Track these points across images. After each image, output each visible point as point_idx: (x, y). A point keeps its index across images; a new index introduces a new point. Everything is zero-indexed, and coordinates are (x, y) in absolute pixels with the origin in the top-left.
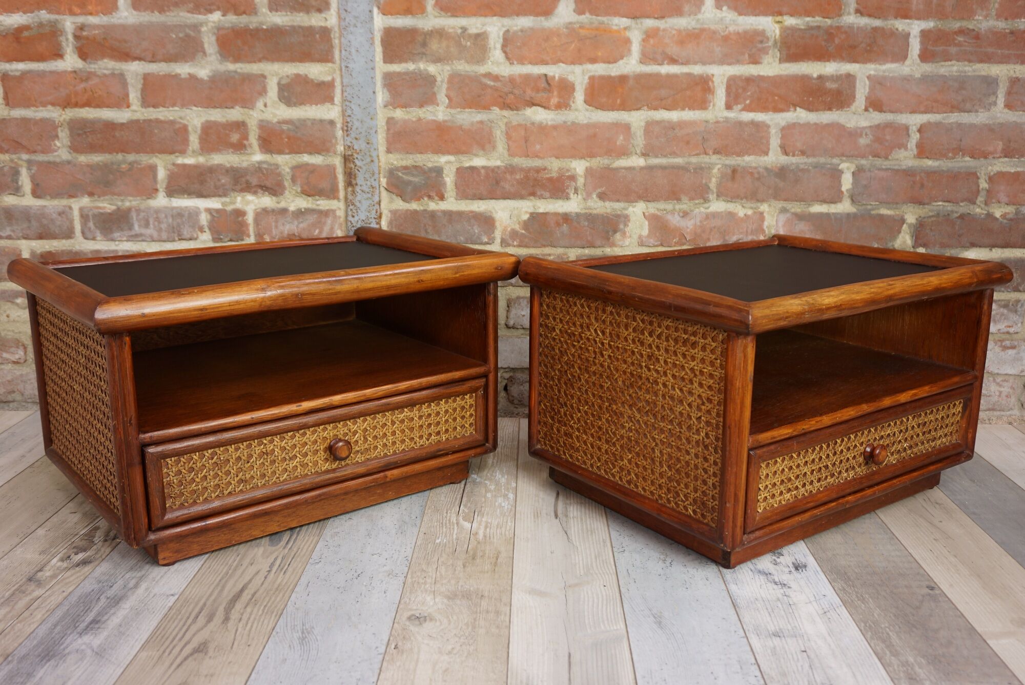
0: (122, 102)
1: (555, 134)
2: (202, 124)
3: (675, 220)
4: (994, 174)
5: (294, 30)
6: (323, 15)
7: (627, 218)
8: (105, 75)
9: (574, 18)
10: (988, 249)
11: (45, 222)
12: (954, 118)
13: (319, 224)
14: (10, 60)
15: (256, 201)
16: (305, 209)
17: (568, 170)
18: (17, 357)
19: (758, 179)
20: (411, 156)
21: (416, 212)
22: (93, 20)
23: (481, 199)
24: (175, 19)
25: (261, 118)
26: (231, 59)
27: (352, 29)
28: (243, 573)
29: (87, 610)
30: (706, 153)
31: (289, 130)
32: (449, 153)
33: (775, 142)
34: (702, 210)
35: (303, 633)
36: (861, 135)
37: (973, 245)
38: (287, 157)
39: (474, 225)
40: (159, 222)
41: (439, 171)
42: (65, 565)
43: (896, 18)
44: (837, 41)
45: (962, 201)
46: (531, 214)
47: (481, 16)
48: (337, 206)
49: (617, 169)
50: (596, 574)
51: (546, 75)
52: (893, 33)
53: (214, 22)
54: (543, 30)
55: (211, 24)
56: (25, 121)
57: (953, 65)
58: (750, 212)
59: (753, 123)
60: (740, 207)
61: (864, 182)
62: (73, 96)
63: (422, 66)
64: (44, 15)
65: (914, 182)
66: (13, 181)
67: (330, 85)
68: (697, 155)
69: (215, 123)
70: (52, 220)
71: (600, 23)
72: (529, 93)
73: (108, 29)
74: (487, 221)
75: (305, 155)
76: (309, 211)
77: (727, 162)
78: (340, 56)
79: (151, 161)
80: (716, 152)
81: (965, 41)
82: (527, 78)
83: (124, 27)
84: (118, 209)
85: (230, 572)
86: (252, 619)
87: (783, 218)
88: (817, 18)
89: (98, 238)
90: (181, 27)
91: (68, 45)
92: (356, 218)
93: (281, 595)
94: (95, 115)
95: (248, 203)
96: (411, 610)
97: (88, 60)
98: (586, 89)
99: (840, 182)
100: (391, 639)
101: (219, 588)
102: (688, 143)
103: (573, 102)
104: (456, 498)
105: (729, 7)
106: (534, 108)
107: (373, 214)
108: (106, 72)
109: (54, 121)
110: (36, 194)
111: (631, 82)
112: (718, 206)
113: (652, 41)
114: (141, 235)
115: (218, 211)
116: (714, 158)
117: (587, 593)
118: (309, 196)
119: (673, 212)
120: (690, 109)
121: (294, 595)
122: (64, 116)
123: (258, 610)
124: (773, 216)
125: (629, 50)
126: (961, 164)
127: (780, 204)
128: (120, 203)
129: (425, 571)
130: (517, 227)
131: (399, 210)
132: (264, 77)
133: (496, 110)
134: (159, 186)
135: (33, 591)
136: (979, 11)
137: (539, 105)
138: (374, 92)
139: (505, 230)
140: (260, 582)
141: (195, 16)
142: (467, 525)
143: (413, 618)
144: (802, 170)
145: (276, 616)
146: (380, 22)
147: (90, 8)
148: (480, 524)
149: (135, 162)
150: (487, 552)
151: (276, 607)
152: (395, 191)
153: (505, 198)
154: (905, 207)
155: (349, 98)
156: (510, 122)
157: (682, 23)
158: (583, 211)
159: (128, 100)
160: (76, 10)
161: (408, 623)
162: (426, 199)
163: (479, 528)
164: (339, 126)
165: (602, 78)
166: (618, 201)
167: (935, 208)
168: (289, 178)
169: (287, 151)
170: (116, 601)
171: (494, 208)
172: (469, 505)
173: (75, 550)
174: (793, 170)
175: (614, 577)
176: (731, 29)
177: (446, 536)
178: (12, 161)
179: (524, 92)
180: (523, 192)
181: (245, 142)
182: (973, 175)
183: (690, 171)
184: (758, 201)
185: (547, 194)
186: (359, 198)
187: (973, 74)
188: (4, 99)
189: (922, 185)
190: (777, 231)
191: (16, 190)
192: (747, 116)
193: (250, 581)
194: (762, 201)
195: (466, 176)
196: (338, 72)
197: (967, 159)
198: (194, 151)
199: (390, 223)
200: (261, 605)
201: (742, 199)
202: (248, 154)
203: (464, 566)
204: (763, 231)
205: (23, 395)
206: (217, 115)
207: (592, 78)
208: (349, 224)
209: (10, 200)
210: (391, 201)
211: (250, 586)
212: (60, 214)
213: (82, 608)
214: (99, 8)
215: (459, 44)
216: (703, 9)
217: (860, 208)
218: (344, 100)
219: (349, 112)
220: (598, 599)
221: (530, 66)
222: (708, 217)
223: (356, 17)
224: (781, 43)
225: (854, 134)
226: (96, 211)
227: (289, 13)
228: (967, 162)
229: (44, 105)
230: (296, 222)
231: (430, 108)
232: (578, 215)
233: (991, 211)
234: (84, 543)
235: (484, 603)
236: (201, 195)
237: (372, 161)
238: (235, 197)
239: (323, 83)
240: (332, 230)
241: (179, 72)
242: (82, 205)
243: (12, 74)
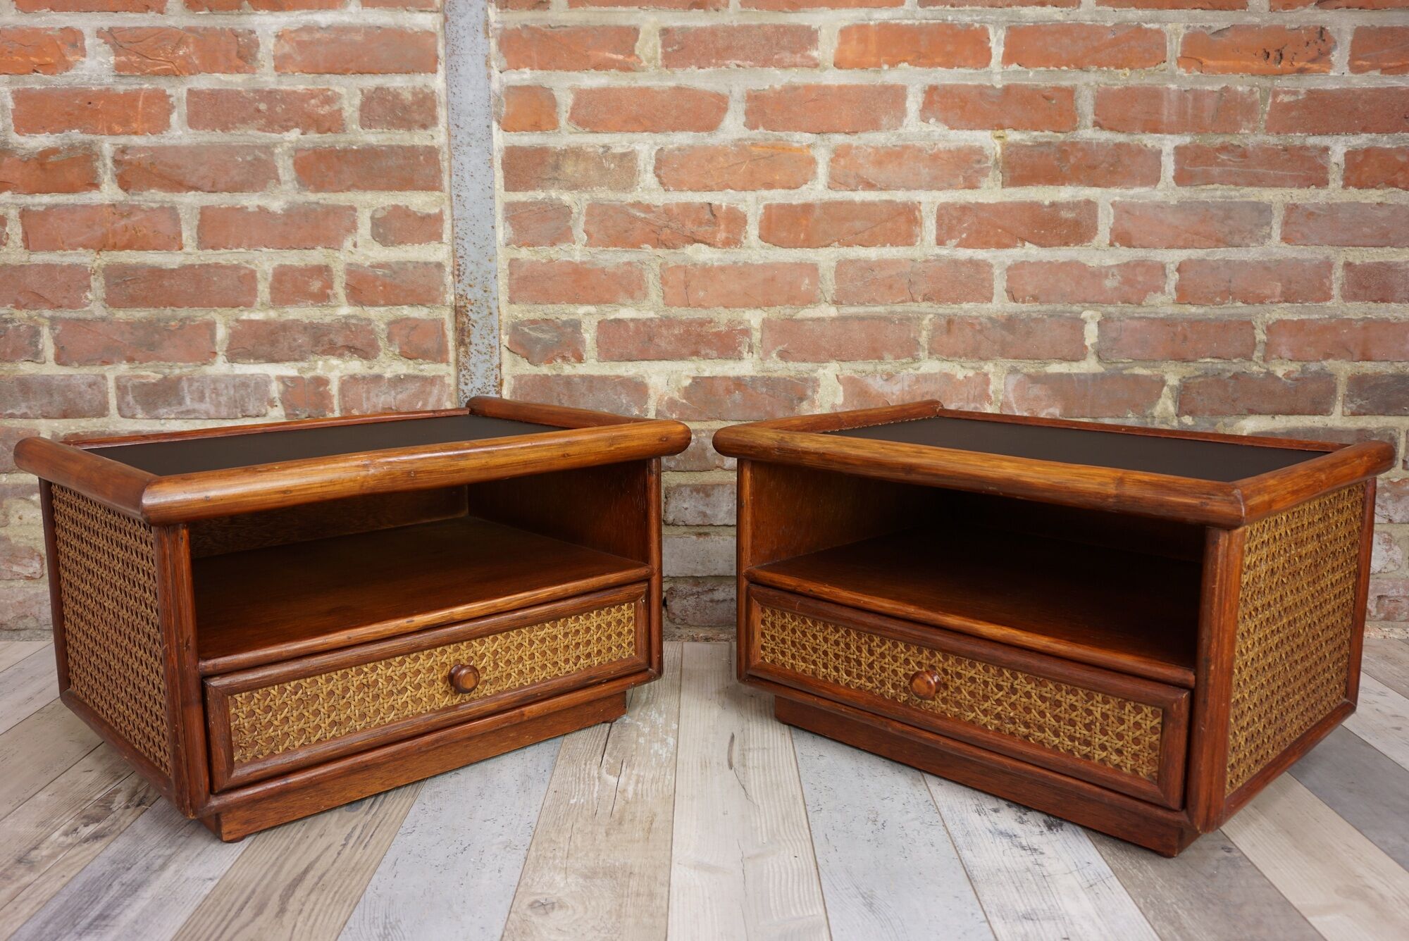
0: (174, 242)
1: (723, 277)
2: (274, 269)
3: (877, 385)
4: (1274, 323)
5: (393, 150)
6: (429, 132)
7: (816, 382)
8: (152, 209)
9: (746, 133)
10: (1269, 417)
11: (71, 395)
12: (1220, 254)
13: (423, 394)
14: (32, 192)
15: (342, 366)
16: (405, 375)
17: (740, 323)
18: (31, 570)
19: (981, 331)
20: (540, 307)
21: (546, 377)
22: (137, 140)
23: (629, 360)
24: (242, 138)
25: (348, 261)
26: (312, 187)
27: (465, 148)
28: (308, 848)
29: (94, 901)
30: (913, 300)
31: (384, 275)
32: (588, 303)
33: (1000, 285)
34: (911, 371)
35: (385, 928)
36: (1106, 276)
37: (1252, 412)
38: (382, 309)
39: (621, 394)
40: (218, 394)
41: (576, 325)
42: (69, 840)
43: (1144, 132)
44: (1072, 160)
45: (1235, 358)
46: (694, 378)
47: (628, 131)
48: (446, 370)
49: (802, 321)
50: (784, 841)
51: (710, 204)
52: (1141, 151)
53: (290, 142)
54: (706, 148)
55: (287, 145)
56: (49, 267)
57: (1216, 190)
58: (971, 374)
59: (971, 262)
60: (959, 367)
61: (1114, 335)
62: (110, 236)
63: (553, 194)
64: (76, 136)
65: (1175, 334)
66: (31, 343)
67: (437, 219)
68: (903, 302)
69: (291, 268)
70: (80, 393)
71: (777, 140)
72: (690, 227)
73: (157, 151)
74: (638, 388)
75: (405, 307)
76: (409, 378)
77: (941, 311)
78: (450, 182)
79: (208, 317)
80: (927, 298)
81: (1230, 160)
82: (687, 208)
83: (177, 149)
84: (165, 378)
85: (292, 847)
86: (316, 911)
87: (1013, 380)
88: (1047, 133)
89: (139, 416)
90: (250, 148)
91: (105, 173)
92: (470, 386)
93: (358, 877)
94: (139, 260)
95: (332, 368)
96: (534, 894)
97: (131, 191)
98: (761, 222)
99: (1083, 334)
100: (506, 934)
101: (275, 869)
102: (890, 287)
103: (745, 238)
104: (598, 745)
105: (937, 120)
106: (696, 245)
107: (492, 382)
108: (154, 205)
109: (86, 268)
110: (60, 360)
111: (818, 212)
112: (930, 366)
113: (842, 162)
114: (194, 411)
115: (293, 379)
116: (925, 306)
117: (773, 866)
118: (410, 359)
119: (874, 374)
120: (892, 245)
121: (375, 877)
122: (98, 261)
123: (326, 899)
124: (1000, 378)
125: (815, 173)
126: (1232, 311)
127: (1009, 363)
128: (167, 371)
129: (554, 842)
130: (676, 396)
131: (525, 375)
132: (355, 209)
133: (648, 248)
134: (217, 349)
135: (22, 876)
136: (1245, 123)
137: (702, 242)
138: (493, 227)
139: (660, 399)
140: (331, 861)
141: (268, 134)
142: (612, 780)
143: (537, 905)
144: (1036, 320)
145: (350, 905)
146: (500, 140)
147: (134, 125)
148: (629, 778)
149: (188, 318)
150: (638, 814)
151: (350, 893)
152: (520, 351)
153: (660, 359)
154: (1164, 365)
155: (461, 234)
156: (666, 264)
157: (879, 139)
158: (760, 375)
159: (181, 240)
160: (117, 128)
161: (529, 912)
162: (559, 361)
163: (627, 784)
164: (448, 269)
165: (781, 206)
166: (804, 361)
167: (1201, 366)
168: (384, 336)
169: (382, 302)
170: (134, 889)
171: (646, 372)
172: (615, 754)
173: (85, 821)
174: (1023, 320)
175: (809, 845)
176: (941, 146)
177: (583, 795)
178: (30, 318)
179: (683, 226)
180: (684, 351)
181: (329, 291)
182: (1247, 325)
183: (894, 322)
184: (981, 359)
185: (714, 353)
186: (473, 360)
187: (1241, 200)
188: (23, 240)
189: (1185, 338)
190: (1006, 396)
191: (36, 356)
192: (964, 254)
193: (318, 858)
194: (986, 359)
195: (608, 329)
196: (447, 203)
197: (1239, 304)
198: (262, 304)
199: (514, 392)
200: (329, 892)
201: (960, 357)
202: (332, 307)
203: (607, 834)
204: (988, 397)
205: (37, 620)
206: (293, 258)
207: (768, 208)
208: (461, 393)
209: (26, 368)
210: (515, 364)
211: (317, 865)
212: (90, 386)
213: (86, 899)
214: (146, 126)
215: (600, 166)
216: (905, 122)
217: (1109, 366)
218: (455, 237)
219: (461, 252)
220: (787, 873)
221: (690, 193)
222: (919, 379)
223: (470, 134)
224: (1004, 162)
225: (1098, 275)
226: (136, 381)
227: (385, 130)
228: (1238, 308)
229: (74, 247)
230: (393, 393)
231: (564, 246)
232: (753, 379)
233: (1272, 369)
234: (98, 810)
235: (633, 883)
236: (271, 359)
237: (491, 314)
238: (316, 361)
239: (429, 216)
240: (439, 400)
241: (246, 204)
242: (119, 373)
243: (34, 209)
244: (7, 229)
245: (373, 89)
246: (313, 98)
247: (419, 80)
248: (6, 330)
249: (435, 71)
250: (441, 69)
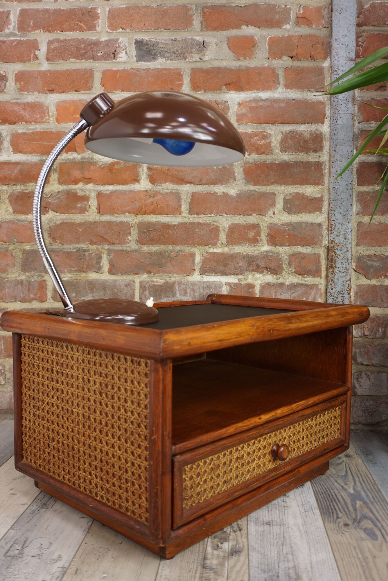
0: (176, 211)
2: (229, 225)
5: (298, 164)
6: (318, 154)
8: (167, 193)
11: (115, 290)
13: (306, 293)
14: (104, 184)
15: (262, 278)
16: (297, 283)
20: (373, 248)
21: (375, 286)
25: (269, 222)
26: (252, 183)
27: (339, 163)
31: (289, 229)
38: (286, 248)
40: (194, 292)
48: (320, 282)
56: (110, 223)
62: (143, 207)
66: (97, 263)
67: (320, 200)
69: (238, 225)
70: (121, 289)
75: (299, 247)
76: (299, 285)
78: (329, 180)
79: (191, 250)
84: (167, 282)
91: (143, 174)
92: (334, 290)
94: (157, 220)
95: (256, 279)
97: (156, 184)
107: (346, 288)
108: (167, 191)
109: (129, 224)
110: (111, 272)
115: (235, 284)
118: (300, 275)
122: (135, 220)
128: (168, 279)
131: (363, 285)
132: (275, 195)
134: (195, 267)
138: (351, 205)
149: (181, 251)
152: (362, 272)
155: (334, 208)
159: (181, 210)
162: (383, 277)
164: (325, 227)
168: (286, 262)
169: (287, 244)
178: (97, 249)
181: (258, 238)
186: (337, 276)
188: (97, 209)
191: (99, 270)
196: (326, 192)
198: (222, 244)
199: (356, 294)
202: (259, 246)
206: (240, 220)
208: (329, 294)
209: (93, 276)
210: (358, 278)
212: (126, 286)
218: (330, 210)
219: (333, 218)
226: (151, 284)
227: (294, 153)
229: (123, 213)
230: (290, 293)
236: (224, 274)
237: (347, 251)
238: (248, 275)
239: (315, 198)
240: (315, 297)
241: (216, 191)
242: (141, 279)
243: (104, 193)
244: (90, 203)
245: (288, 132)
246: (256, 136)
247: (314, 127)
248: (85, 255)
249: (323, 123)
250: (327, 122)
